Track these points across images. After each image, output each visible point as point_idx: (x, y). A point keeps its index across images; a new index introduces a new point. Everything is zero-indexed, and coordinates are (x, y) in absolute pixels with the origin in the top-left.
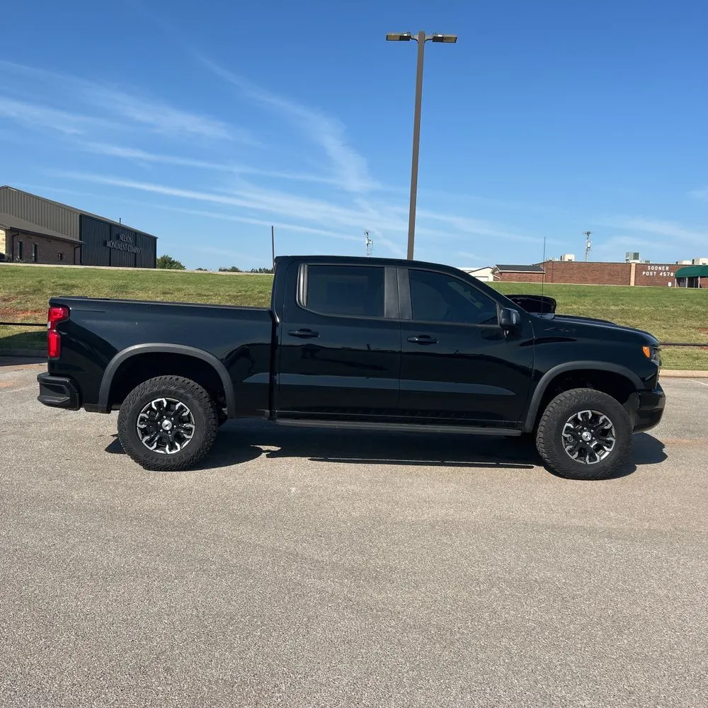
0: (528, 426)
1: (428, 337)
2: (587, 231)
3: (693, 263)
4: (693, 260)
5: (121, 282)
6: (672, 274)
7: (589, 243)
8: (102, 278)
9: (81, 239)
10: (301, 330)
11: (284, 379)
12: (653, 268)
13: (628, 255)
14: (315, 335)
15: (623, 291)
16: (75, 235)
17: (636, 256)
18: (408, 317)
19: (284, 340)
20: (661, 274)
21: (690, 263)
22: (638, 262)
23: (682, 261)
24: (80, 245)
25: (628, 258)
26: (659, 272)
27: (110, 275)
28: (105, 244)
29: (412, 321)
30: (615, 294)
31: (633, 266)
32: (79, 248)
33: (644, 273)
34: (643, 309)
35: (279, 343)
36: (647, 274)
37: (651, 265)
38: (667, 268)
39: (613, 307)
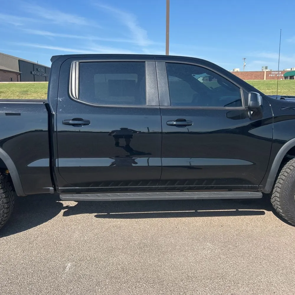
0: (267, 189)
1: (185, 120)
2: (244, 58)
3: (291, 70)
4: (291, 69)
5: (25, 89)
6: (282, 75)
7: (245, 63)
8: (16, 88)
9: (20, 71)
10: (73, 120)
11: (62, 162)
12: (274, 73)
13: (263, 67)
14: (87, 123)
15: (271, 83)
16: (17, 70)
17: (266, 68)
18: (166, 104)
19: (59, 127)
20: (277, 75)
21: (290, 70)
22: (267, 70)
23: (286, 69)
24: (20, 74)
25: (263, 69)
26: (276, 74)
27: (20, 86)
28: (31, 73)
29: (170, 107)
30: (267, 84)
31: (265, 72)
32: (20, 75)
33: (270, 75)
34: (282, 91)
35: (55, 130)
36: (271, 75)
37: (273, 71)
38: (280, 73)
39: (267, 91)
